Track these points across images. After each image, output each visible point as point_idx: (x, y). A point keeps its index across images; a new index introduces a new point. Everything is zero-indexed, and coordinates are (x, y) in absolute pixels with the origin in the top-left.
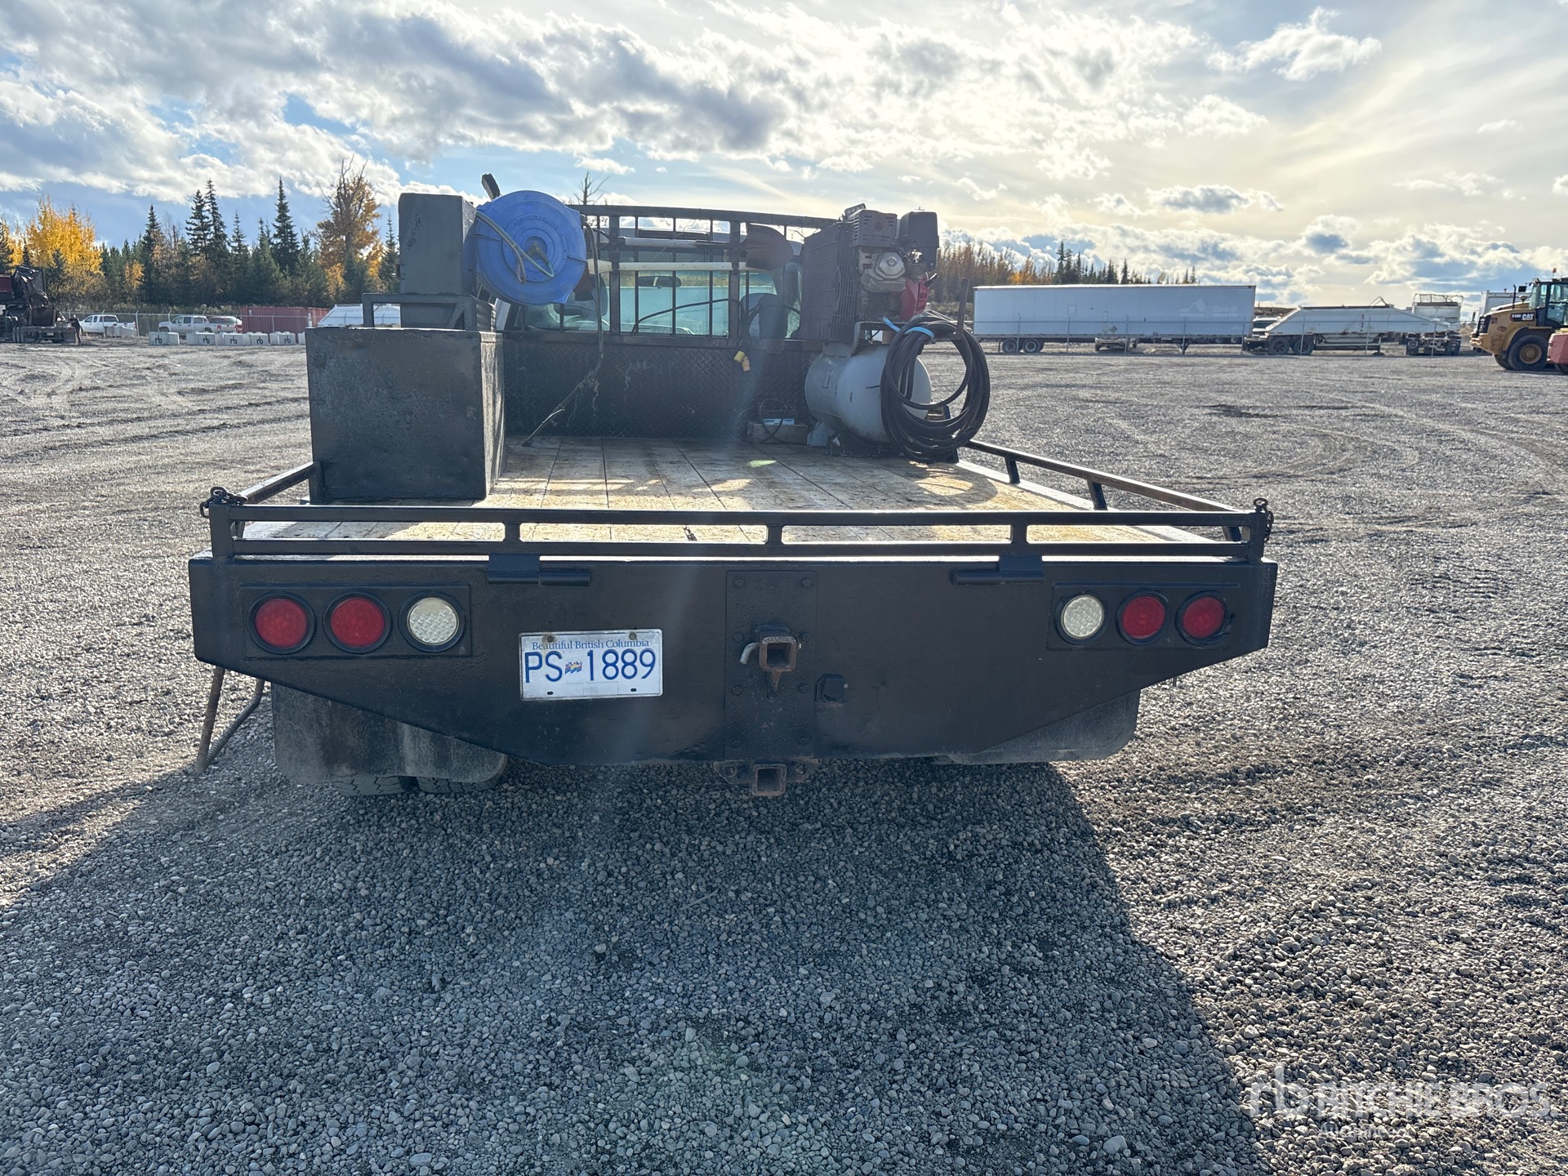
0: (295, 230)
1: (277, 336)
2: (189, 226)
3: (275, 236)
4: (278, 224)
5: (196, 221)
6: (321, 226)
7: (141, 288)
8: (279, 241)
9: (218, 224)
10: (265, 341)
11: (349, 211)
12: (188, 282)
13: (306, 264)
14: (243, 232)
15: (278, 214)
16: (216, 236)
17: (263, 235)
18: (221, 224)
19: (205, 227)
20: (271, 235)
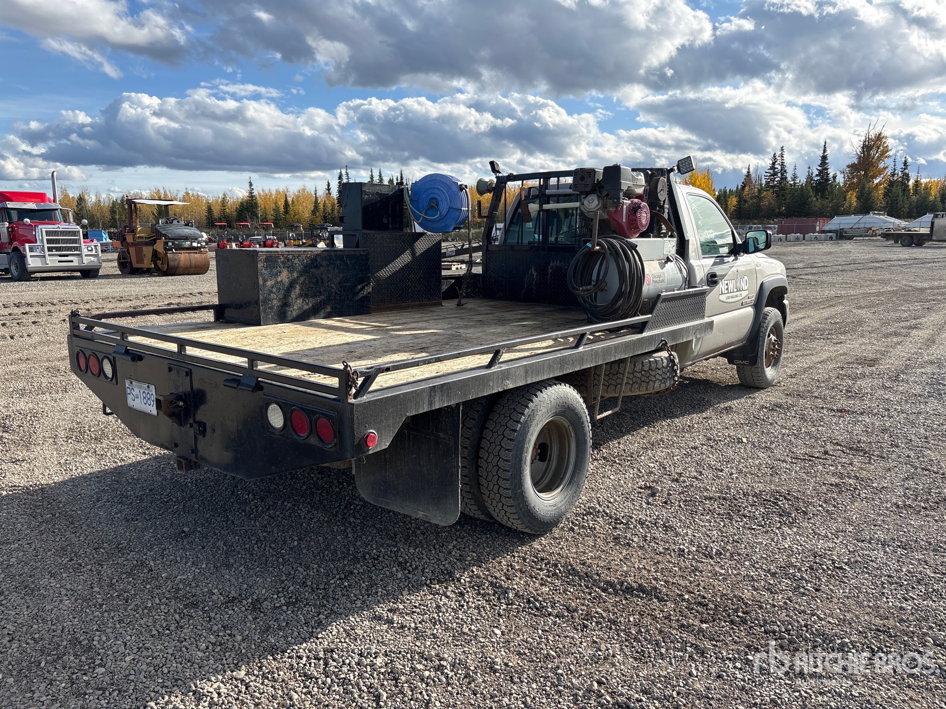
0: (829, 171)
1: (792, 236)
2: (766, 174)
3: (817, 176)
4: (819, 168)
5: (771, 171)
6: (848, 166)
7: (735, 211)
8: (818, 178)
9: (783, 171)
10: (784, 239)
11: (869, 154)
12: (759, 206)
13: (832, 192)
14: (798, 175)
15: (820, 162)
16: (782, 178)
17: (809, 175)
18: (785, 171)
19: (775, 174)
20: (814, 175)
